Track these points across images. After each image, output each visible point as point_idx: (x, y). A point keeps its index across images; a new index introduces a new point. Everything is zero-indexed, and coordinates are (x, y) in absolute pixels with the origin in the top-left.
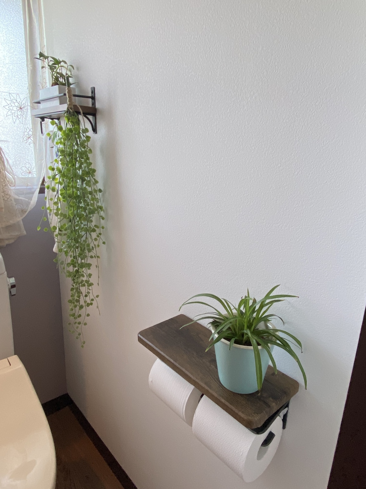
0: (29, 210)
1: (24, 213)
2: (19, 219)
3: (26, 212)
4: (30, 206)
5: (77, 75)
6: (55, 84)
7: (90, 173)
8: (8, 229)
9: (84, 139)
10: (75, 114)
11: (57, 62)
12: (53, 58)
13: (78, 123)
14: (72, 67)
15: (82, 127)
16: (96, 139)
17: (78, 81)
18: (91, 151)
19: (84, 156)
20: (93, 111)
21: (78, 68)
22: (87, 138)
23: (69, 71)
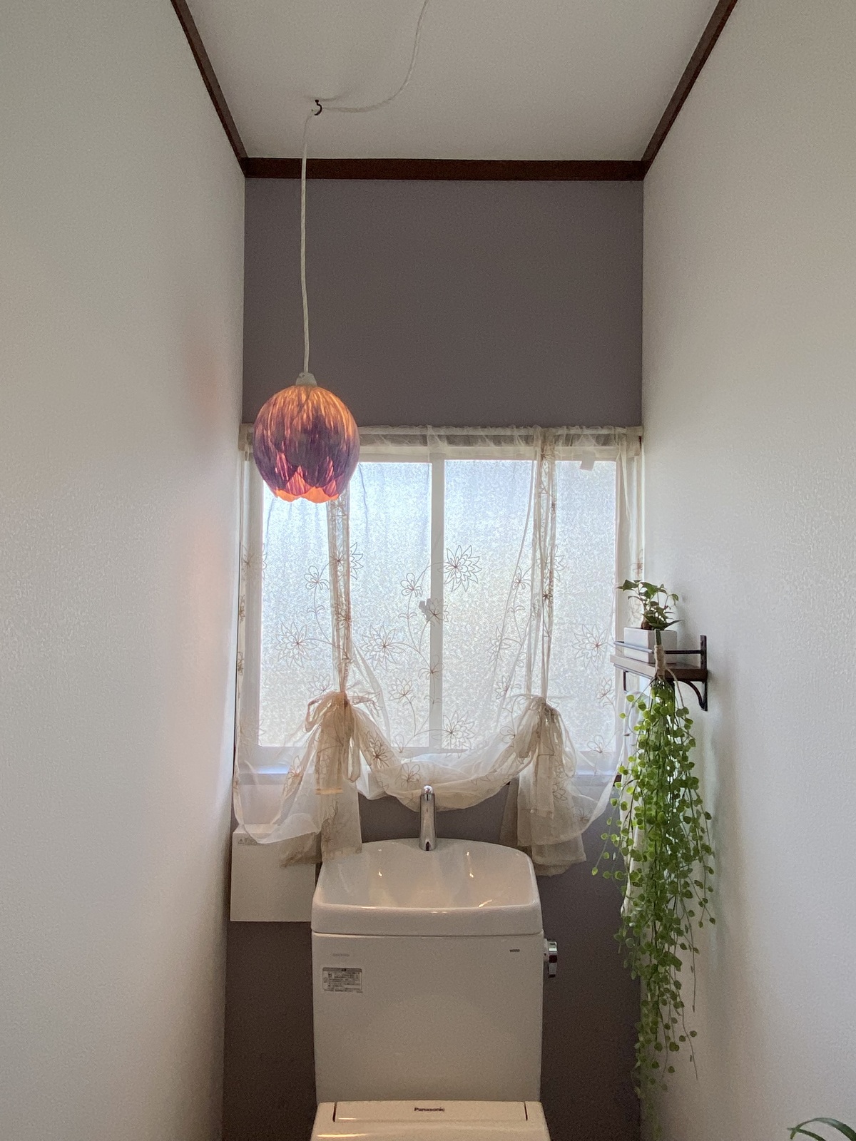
0: (593, 819)
1: (584, 824)
2: (576, 833)
3: (588, 820)
4: (595, 812)
5: (681, 611)
6: (646, 626)
7: (692, 783)
8: (560, 847)
9: (682, 723)
10: (670, 681)
11: (651, 590)
12: (645, 585)
13: (672, 698)
14: (675, 597)
15: (678, 705)
16: (708, 722)
17: (682, 621)
18: (692, 742)
19: (680, 752)
20: (702, 675)
21: (684, 599)
22: (688, 721)
23: (670, 602)
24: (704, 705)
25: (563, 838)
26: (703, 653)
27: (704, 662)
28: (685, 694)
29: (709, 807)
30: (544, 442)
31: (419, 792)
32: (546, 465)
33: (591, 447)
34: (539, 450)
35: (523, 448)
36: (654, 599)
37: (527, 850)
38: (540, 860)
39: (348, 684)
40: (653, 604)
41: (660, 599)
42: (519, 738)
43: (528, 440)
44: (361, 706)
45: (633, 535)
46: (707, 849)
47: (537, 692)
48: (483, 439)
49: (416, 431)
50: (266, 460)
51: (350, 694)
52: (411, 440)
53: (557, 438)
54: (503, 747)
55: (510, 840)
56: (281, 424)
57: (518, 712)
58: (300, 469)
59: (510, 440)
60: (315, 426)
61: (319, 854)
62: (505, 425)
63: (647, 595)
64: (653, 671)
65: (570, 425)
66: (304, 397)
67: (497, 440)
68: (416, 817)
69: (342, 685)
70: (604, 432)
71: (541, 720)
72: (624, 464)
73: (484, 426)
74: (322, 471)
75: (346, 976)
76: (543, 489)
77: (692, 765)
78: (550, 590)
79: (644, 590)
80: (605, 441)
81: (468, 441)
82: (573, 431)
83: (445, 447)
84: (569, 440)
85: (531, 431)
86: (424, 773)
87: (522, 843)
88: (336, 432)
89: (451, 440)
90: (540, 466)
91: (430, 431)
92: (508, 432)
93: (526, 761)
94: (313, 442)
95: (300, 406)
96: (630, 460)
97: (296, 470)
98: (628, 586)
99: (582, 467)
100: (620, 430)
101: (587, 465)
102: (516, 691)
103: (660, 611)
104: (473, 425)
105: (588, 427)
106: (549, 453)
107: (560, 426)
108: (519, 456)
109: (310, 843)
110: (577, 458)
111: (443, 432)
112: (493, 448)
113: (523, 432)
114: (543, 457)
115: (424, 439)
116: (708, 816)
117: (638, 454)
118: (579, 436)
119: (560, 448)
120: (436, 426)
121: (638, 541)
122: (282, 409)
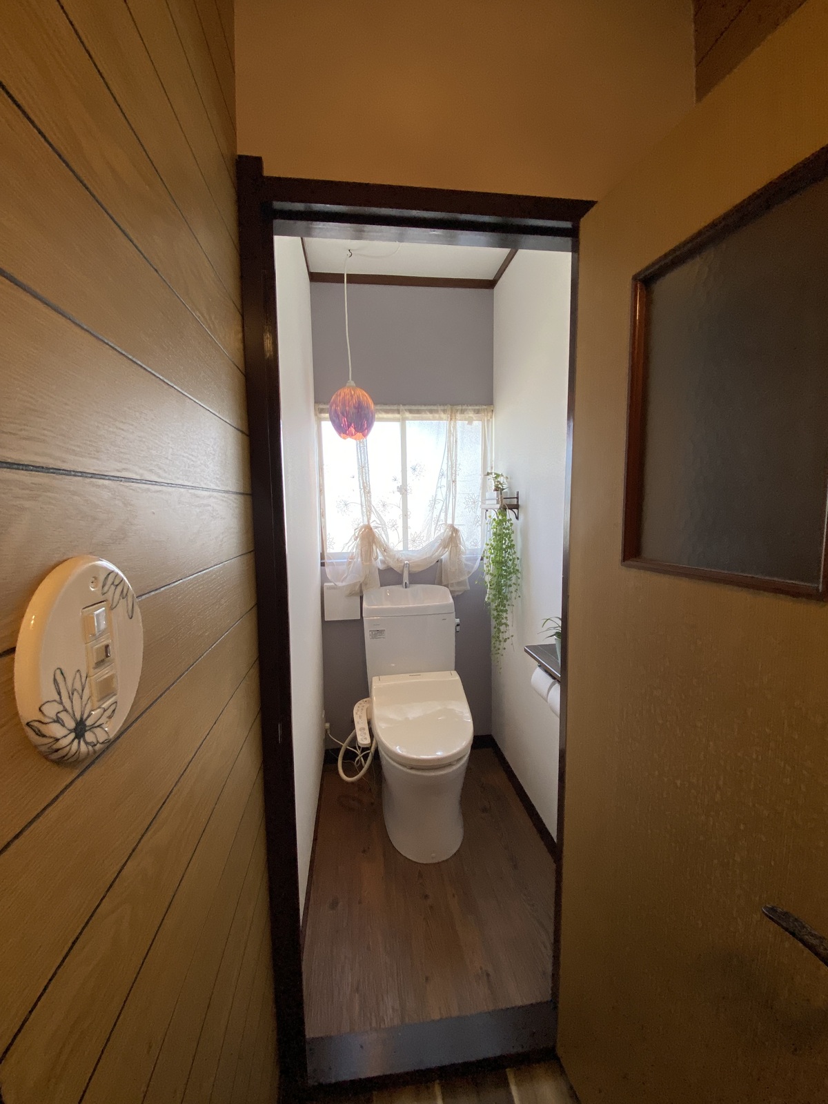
0: (473, 571)
1: (469, 574)
2: (466, 577)
3: (471, 573)
4: (474, 569)
5: (509, 483)
6: (496, 490)
7: (512, 547)
8: (459, 583)
9: (509, 525)
10: (505, 509)
11: (498, 476)
12: (495, 474)
13: (506, 515)
14: (507, 478)
15: (508, 518)
16: (518, 525)
17: (510, 488)
18: (513, 532)
19: (508, 536)
20: (517, 507)
21: (511, 478)
22: (512, 524)
23: (505, 481)
24: (517, 518)
25: (461, 579)
26: (517, 498)
27: (518, 502)
28: (510, 514)
29: (518, 554)
30: (452, 412)
31: (403, 564)
32: (452, 423)
33: (471, 415)
34: (449, 416)
35: (443, 415)
36: (499, 480)
37: (446, 586)
38: (452, 589)
39: (371, 521)
40: (498, 482)
41: (501, 479)
42: (444, 541)
43: (444, 411)
44: (376, 530)
45: (489, 455)
46: (518, 570)
47: (450, 522)
48: (424, 411)
49: (395, 407)
50: (337, 421)
51: (372, 525)
52: (392, 411)
53: (457, 411)
54: (437, 544)
55: (440, 583)
56: (344, 405)
57: (442, 531)
58: (353, 425)
59: (437, 411)
60: (359, 405)
61: (361, 592)
62: (434, 405)
63: (496, 477)
64: (498, 506)
65: (463, 404)
66: (353, 393)
67: (431, 411)
68: (401, 575)
69: (368, 521)
70: (477, 408)
71: (452, 533)
72: (486, 424)
73: (425, 405)
74: (362, 426)
75: (378, 633)
76: (451, 434)
77: (512, 540)
78: (455, 479)
79: (494, 476)
80: (478, 412)
81: (418, 412)
82: (464, 407)
83: (408, 415)
84: (462, 412)
85: (446, 407)
86: (404, 558)
87: (445, 584)
88: (367, 407)
89: (411, 411)
90: (450, 424)
91: (402, 407)
92: (435, 408)
93: (447, 549)
94: (358, 411)
95: (352, 396)
96: (488, 421)
97: (351, 425)
98: (488, 474)
99: (468, 424)
100: (485, 407)
101: (470, 423)
102: (441, 523)
103: (501, 484)
104: (421, 404)
105: (470, 405)
106: (454, 417)
107: (458, 405)
108: (441, 419)
109: (357, 588)
110: (465, 420)
111: (407, 407)
112: (429, 415)
113: (442, 407)
114: (451, 419)
115: (398, 412)
116: (518, 559)
117: (491, 418)
118: (467, 410)
119: (459, 416)
120: (404, 405)
121: (492, 456)
122: (344, 398)
